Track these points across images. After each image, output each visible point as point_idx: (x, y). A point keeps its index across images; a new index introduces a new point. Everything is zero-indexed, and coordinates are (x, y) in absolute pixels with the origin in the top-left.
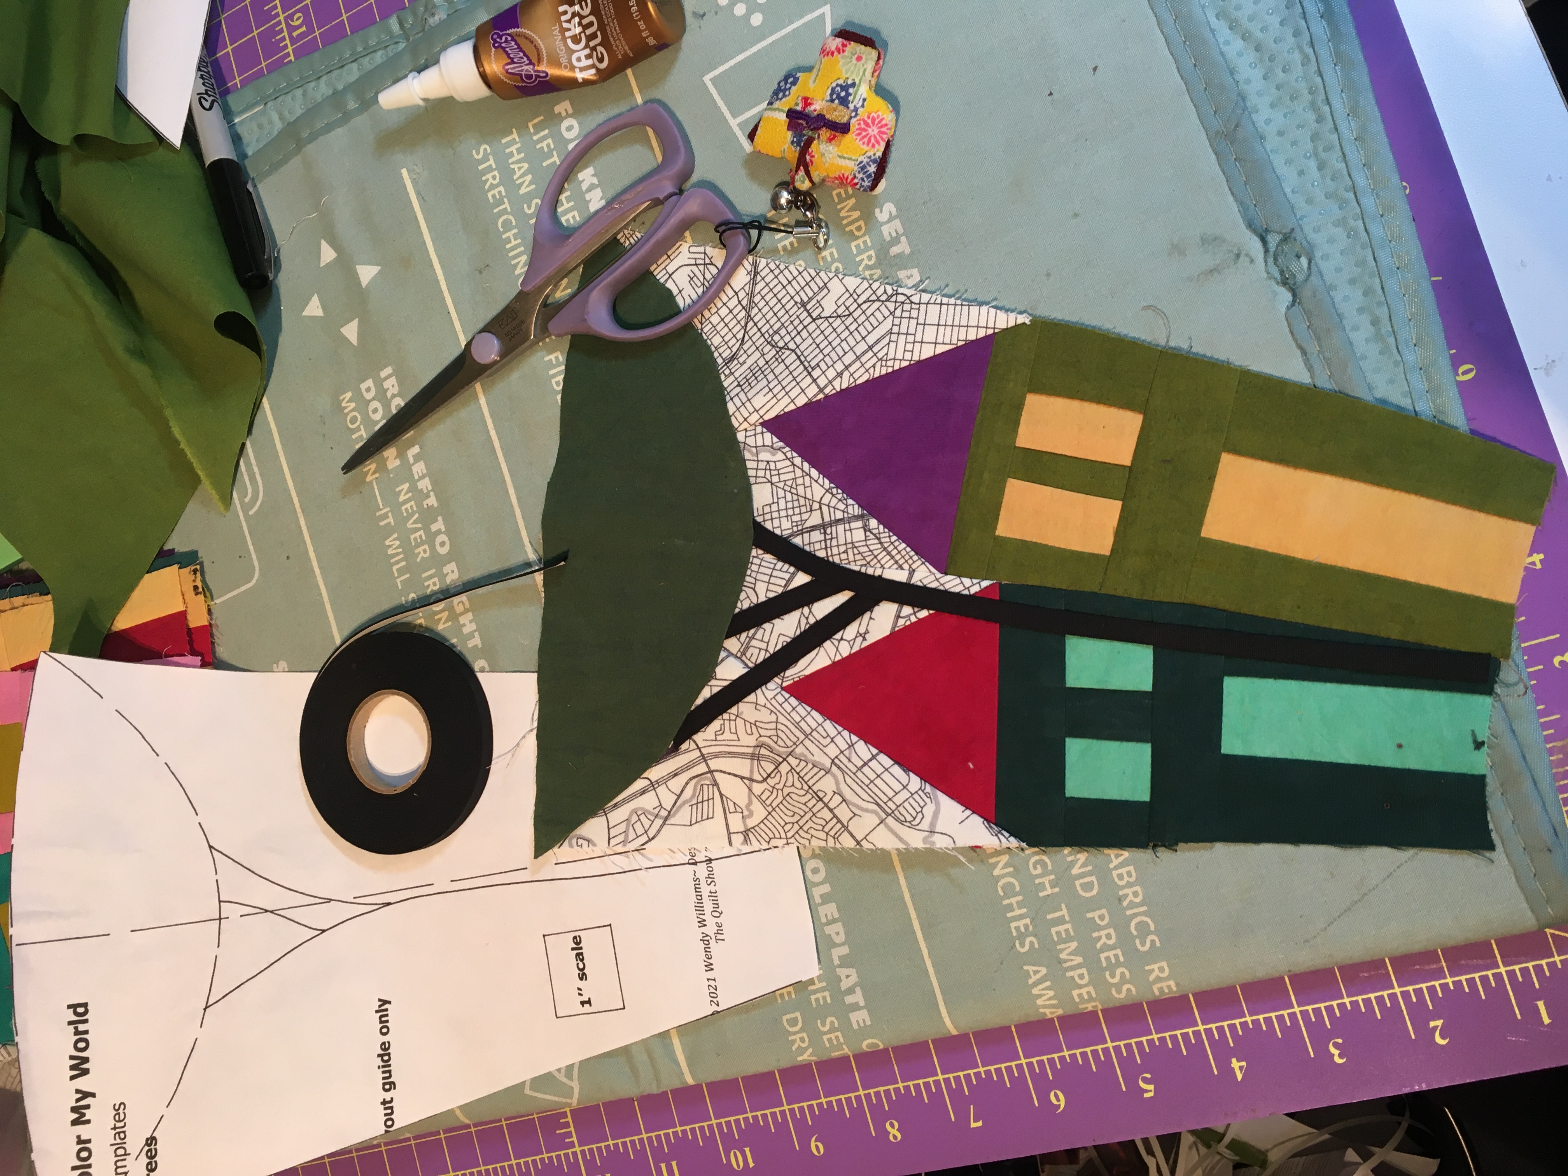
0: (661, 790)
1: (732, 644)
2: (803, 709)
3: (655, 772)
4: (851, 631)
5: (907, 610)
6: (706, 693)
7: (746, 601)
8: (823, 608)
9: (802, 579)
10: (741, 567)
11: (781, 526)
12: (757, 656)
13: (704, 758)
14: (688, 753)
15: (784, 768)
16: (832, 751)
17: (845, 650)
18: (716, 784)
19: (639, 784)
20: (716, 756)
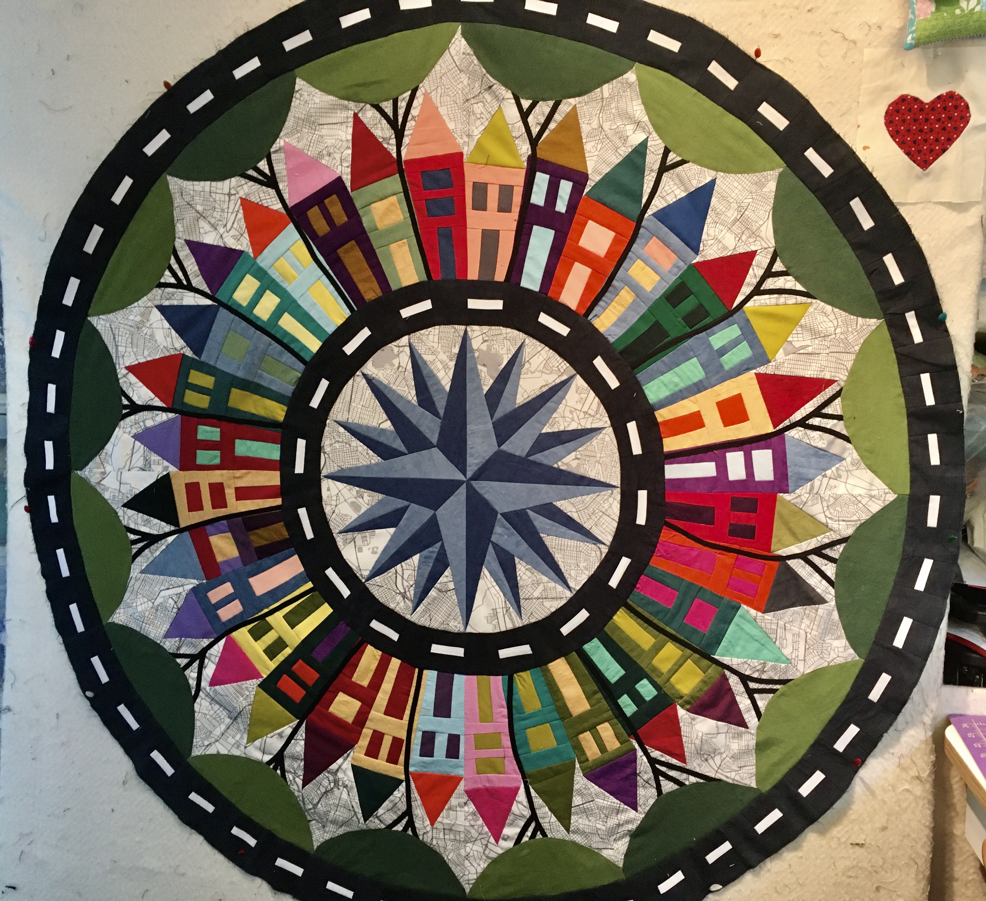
0: (733, 777)
1: (687, 783)
2: (687, 758)
3: (730, 781)
4: (663, 759)
5: (649, 751)
6: (702, 781)
7: (676, 787)
8: (663, 769)
9: (661, 778)
10: (670, 793)
11: (654, 791)
12: (685, 776)
13: (717, 772)
14: (718, 776)
15: (702, 753)
16: (690, 745)
17: (668, 757)
18: (720, 765)
19: (736, 783)
20: (714, 769)
